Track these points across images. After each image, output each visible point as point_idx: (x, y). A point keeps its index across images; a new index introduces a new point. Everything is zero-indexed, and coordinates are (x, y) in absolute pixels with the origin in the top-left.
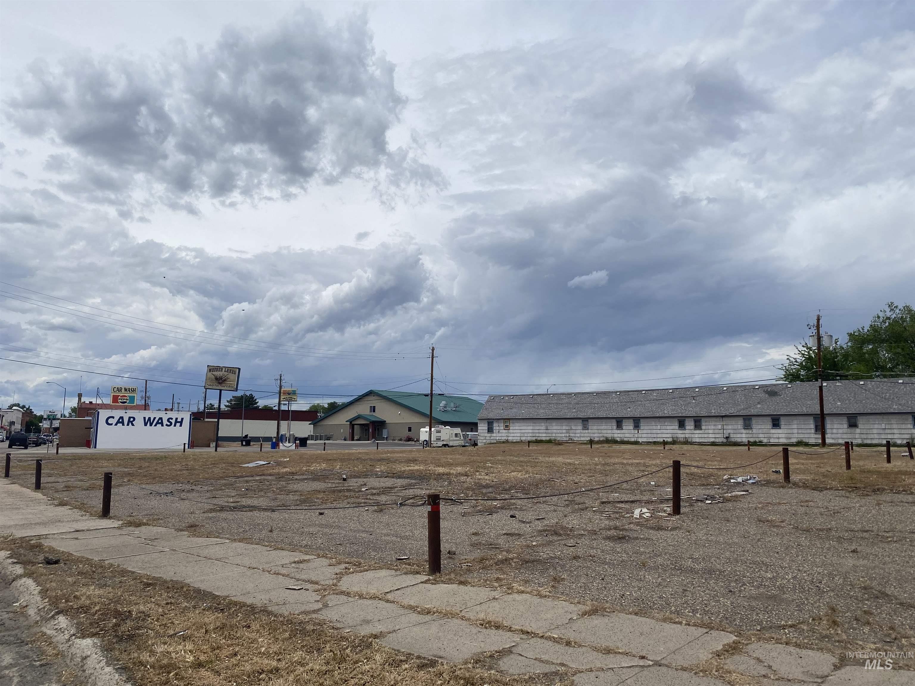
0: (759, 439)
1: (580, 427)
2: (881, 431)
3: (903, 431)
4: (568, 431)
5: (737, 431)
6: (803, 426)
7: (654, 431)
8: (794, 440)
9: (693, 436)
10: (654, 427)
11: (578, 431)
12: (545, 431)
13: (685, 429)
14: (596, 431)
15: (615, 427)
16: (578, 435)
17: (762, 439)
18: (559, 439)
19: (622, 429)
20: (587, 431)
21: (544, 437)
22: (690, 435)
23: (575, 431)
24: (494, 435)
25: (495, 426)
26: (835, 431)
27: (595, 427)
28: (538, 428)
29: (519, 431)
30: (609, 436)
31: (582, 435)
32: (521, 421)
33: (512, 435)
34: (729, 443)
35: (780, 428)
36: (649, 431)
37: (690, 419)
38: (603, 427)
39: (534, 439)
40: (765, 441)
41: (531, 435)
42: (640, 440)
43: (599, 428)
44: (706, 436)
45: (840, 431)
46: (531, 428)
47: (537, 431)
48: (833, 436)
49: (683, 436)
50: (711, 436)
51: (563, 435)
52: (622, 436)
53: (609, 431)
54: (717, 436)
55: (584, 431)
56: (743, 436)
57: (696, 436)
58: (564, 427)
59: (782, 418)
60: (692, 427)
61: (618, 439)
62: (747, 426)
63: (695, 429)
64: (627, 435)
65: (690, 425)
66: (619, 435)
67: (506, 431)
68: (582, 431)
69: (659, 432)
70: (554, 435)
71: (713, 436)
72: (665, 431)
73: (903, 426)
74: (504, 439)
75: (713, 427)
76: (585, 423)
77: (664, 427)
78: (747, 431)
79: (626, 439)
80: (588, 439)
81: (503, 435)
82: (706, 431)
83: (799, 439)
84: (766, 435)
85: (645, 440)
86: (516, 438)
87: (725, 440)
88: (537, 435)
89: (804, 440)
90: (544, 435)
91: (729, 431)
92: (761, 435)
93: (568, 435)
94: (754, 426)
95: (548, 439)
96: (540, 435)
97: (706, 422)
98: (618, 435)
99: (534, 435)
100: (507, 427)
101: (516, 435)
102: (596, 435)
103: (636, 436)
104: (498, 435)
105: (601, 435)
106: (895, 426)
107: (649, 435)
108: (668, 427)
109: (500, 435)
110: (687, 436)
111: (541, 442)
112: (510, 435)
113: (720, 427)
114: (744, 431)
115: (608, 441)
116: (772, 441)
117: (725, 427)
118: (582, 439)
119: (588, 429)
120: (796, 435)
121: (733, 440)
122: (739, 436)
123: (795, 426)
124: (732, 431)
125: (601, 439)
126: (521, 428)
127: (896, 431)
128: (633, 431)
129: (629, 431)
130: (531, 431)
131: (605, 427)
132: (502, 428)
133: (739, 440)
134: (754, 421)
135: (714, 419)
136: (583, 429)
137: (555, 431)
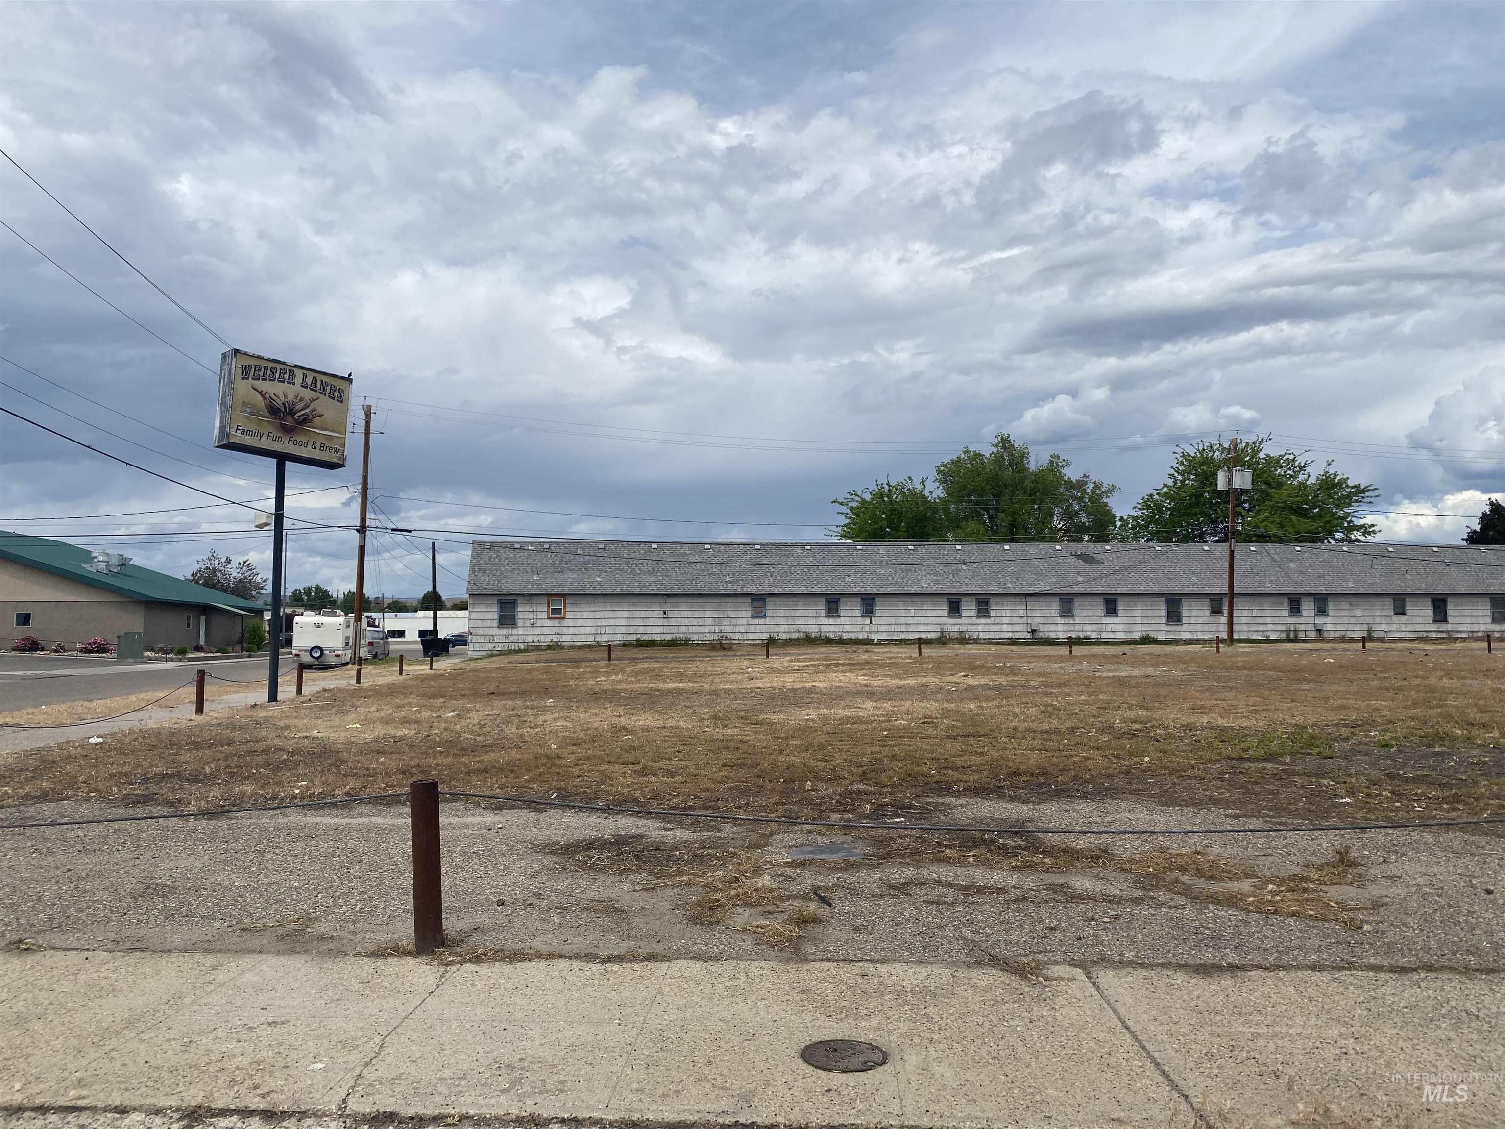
0: (1085, 634)
1: (747, 614)
2: (1252, 621)
3: (1277, 621)
4: (717, 621)
5: (1050, 621)
6: (1150, 613)
7: (903, 620)
8: (1137, 635)
9: (974, 628)
10: (903, 613)
11: (744, 621)
12: (661, 622)
13: (960, 617)
14: (783, 621)
15: (823, 613)
16: (742, 629)
17: (1088, 633)
18: (695, 637)
19: (839, 617)
20: (762, 621)
21: (657, 633)
22: (969, 628)
23: (734, 622)
24: (521, 631)
25: (523, 611)
26: (1193, 620)
27: (782, 613)
28: (643, 614)
29: (590, 622)
30: (813, 630)
31: (752, 628)
32: (600, 600)
33: (572, 631)
34: (1037, 640)
35: (1117, 616)
36: (892, 621)
37: (969, 599)
38: (797, 614)
39: (632, 638)
40: (1094, 636)
41: (623, 630)
42: (875, 637)
43: (788, 614)
44: (997, 628)
45: (1201, 620)
46: (626, 614)
47: (640, 622)
48: (1192, 628)
49: (956, 628)
50: (1005, 628)
51: (707, 629)
52: (837, 628)
53: (813, 621)
54: (1016, 628)
55: (756, 621)
56: (1060, 629)
57: (980, 628)
58: (709, 614)
59: (1120, 599)
60: (973, 613)
61: (832, 636)
62: (1067, 611)
63: (978, 617)
64: (848, 628)
65: (969, 610)
66: (832, 628)
67: (556, 623)
68: (751, 621)
69: (910, 620)
70: (683, 629)
71: (1010, 628)
72: (922, 620)
73: (1278, 613)
74: (546, 640)
75: (1008, 613)
76: (757, 604)
77: (920, 613)
78: (1066, 620)
79: (845, 636)
80: (765, 636)
81: (546, 631)
82: (998, 620)
83: (1145, 634)
84: (1095, 627)
85: (884, 637)
86: (583, 638)
87: (1029, 636)
88: (641, 630)
89: (1153, 635)
90: (659, 630)
91: (1037, 620)
92: (1087, 628)
93: (717, 629)
94: (1077, 612)
95: (668, 637)
96: (649, 630)
97: (997, 603)
98: (830, 627)
99: (633, 630)
100: (556, 614)
101: (582, 630)
102: (782, 628)
103: (867, 629)
104: (530, 631)
105: (792, 628)
106: (1268, 613)
107: (893, 628)
108: (929, 613)
109: (537, 631)
110: (963, 628)
111: (651, 644)
112: (565, 630)
113: (1022, 613)
114: (1060, 620)
115: (809, 641)
116: (1105, 636)
117: (1030, 613)
118: (750, 636)
119: (765, 617)
120: (1140, 627)
121: (1041, 635)
122: (1053, 628)
123: (1138, 613)
124: (1041, 620)
125: (794, 636)
126: (597, 615)
127: (1268, 620)
128: (860, 620)
129: (853, 621)
130: (624, 622)
131: (804, 613)
132: (545, 615)
133: (1053, 635)
134: (1077, 602)
135: (1013, 599)
136: (753, 617)
137: (687, 622)
